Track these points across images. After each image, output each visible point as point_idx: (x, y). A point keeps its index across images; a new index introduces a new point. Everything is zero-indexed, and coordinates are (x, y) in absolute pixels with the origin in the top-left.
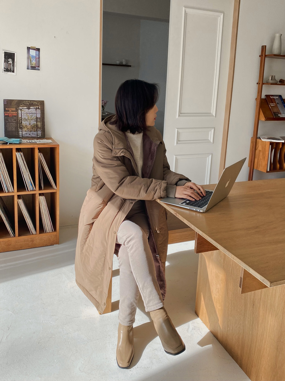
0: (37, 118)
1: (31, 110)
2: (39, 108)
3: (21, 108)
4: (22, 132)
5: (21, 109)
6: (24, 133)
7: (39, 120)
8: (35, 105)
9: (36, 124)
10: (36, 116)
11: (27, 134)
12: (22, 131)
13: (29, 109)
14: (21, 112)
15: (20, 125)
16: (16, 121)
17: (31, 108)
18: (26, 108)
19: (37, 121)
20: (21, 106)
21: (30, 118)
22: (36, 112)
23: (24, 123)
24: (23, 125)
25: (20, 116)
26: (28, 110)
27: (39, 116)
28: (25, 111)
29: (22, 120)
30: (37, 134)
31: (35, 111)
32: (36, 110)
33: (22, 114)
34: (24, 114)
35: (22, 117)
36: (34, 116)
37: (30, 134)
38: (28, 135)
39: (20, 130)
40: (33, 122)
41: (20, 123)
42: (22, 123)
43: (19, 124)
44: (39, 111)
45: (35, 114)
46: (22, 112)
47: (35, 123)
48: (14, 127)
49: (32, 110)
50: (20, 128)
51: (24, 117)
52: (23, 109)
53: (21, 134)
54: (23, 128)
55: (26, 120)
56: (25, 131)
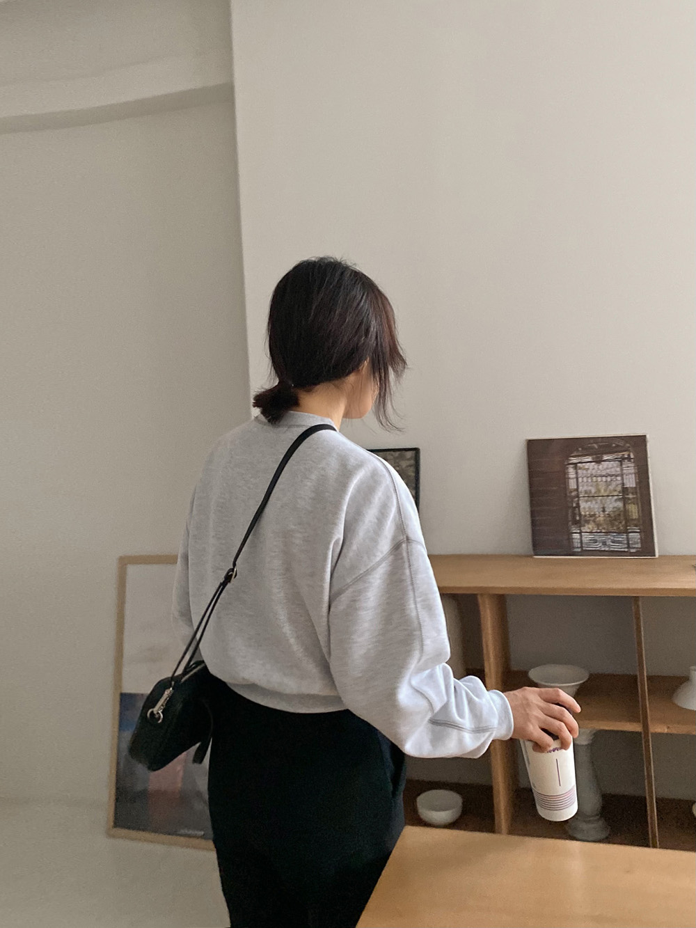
0: (625, 490)
1: (605, 467)
2: (629, 459)
3: (574, 460)
4: (581, 536)
5: (576, 464)
6: (587, 538)
7: (631, 496)
8: (619, 449)
9: (622, 509)
10: (623, 484)
11: (595, 541)
12: (580, 533)
13: (598, 461)
14: (577, 473)
16: (563, 500)
17: (605, 457)
18: (590, 459)
19: (625, 500)
20: (575, 454)
21: (602, 491)
22: (622, 470)
23: (585, 507)
24: (583, 513)
25: (572, 484)
26: (596, 467)
27: (631, 482)
28: (587, 470)
29: (578, 496)
30: (628, 544)
31: (618, 469)
32: (621, 465)
33: (580, 480)
34: (585, 480)
35: (580, 488)
36: (616, 484)
37: (604, 543)
38: (599, 546)
39: (574, 529)
40: (613, 504)
41: (574, 509)
42: (578, 506)
43: (570, 511)
44: (630, 468)
45: (619, 478)
46: (579, 471)
47: (620, 504)
49: (609, 465)
50: (575, 523)
51: (585, 488)
52: (579, 463)
53: (579, 541)
54: (583, 522)
55: (590, 497)
56: (588, 531)
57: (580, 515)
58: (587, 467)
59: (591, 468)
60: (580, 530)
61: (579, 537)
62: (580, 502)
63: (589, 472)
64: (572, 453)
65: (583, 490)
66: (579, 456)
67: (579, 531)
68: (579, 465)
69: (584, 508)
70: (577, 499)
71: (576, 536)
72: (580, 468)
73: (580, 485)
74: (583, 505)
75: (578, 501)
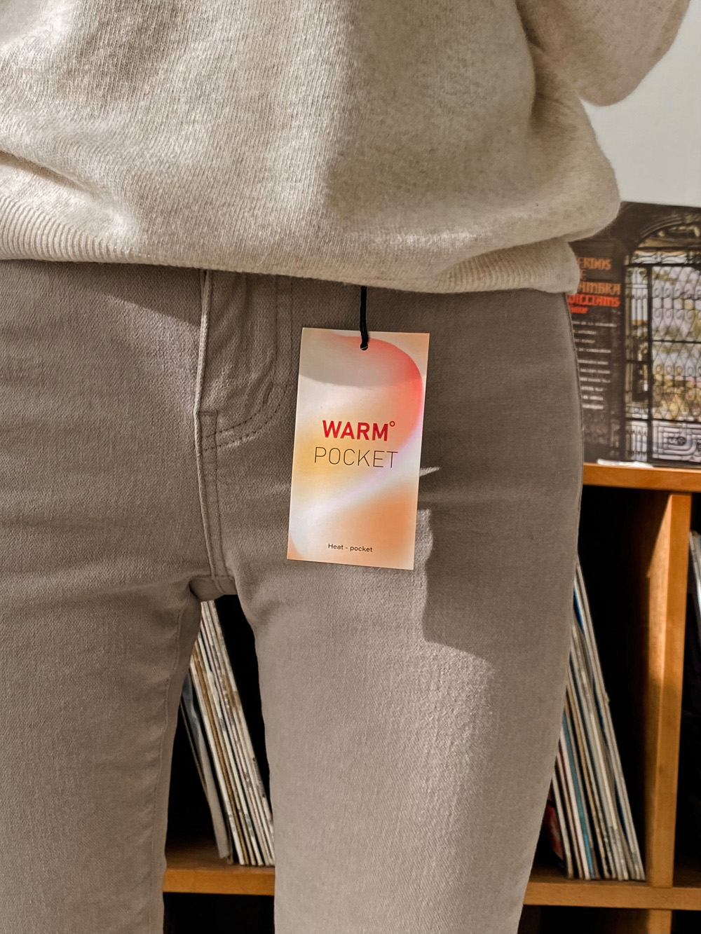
3: (646, 257)
4: (650, 427)
5: (649, 267)
6: (662, 432)
11: (682, 441)
12: (649, 421)
14: (650, 287)
15: (637, 377)
16: (615, 344)
18: (681, 258)
20: (649, 243)
23: (665, 363)
24: (658, 377)
25: (638, 312)
26: (694, 276)
28: (674, 281)
29: (649, 339)
33: (656, 303)
34: (668, 303)
35: (656, 322)
39: (636, 411)
41: (639, 365)
42: (648, 360)
43: (629, 369)
46: (657, 284)
48: (599, 385)
50: (639, 396)
51: (668, 321)
52: (660, 264)
53: (645, 439)
54: (656, 398)
55: (678, 342)
56: (668, 417)
57: (651, 380)
58: (673, 276)
59: (683, 278)
60: (650, 414)
61: (645, 430)
62: (654, 352)
63: (678, 286)
64: (642, 241)
65: (662, 326)
66: (658, 249)
67: (645, 417)
68: (656, 269)
69: (662, 366)
70: (646, 344)
71: (639, 427)
72: (658, 277)
73: (655, 314)
74: (659, 357)
75: (650, 349)
